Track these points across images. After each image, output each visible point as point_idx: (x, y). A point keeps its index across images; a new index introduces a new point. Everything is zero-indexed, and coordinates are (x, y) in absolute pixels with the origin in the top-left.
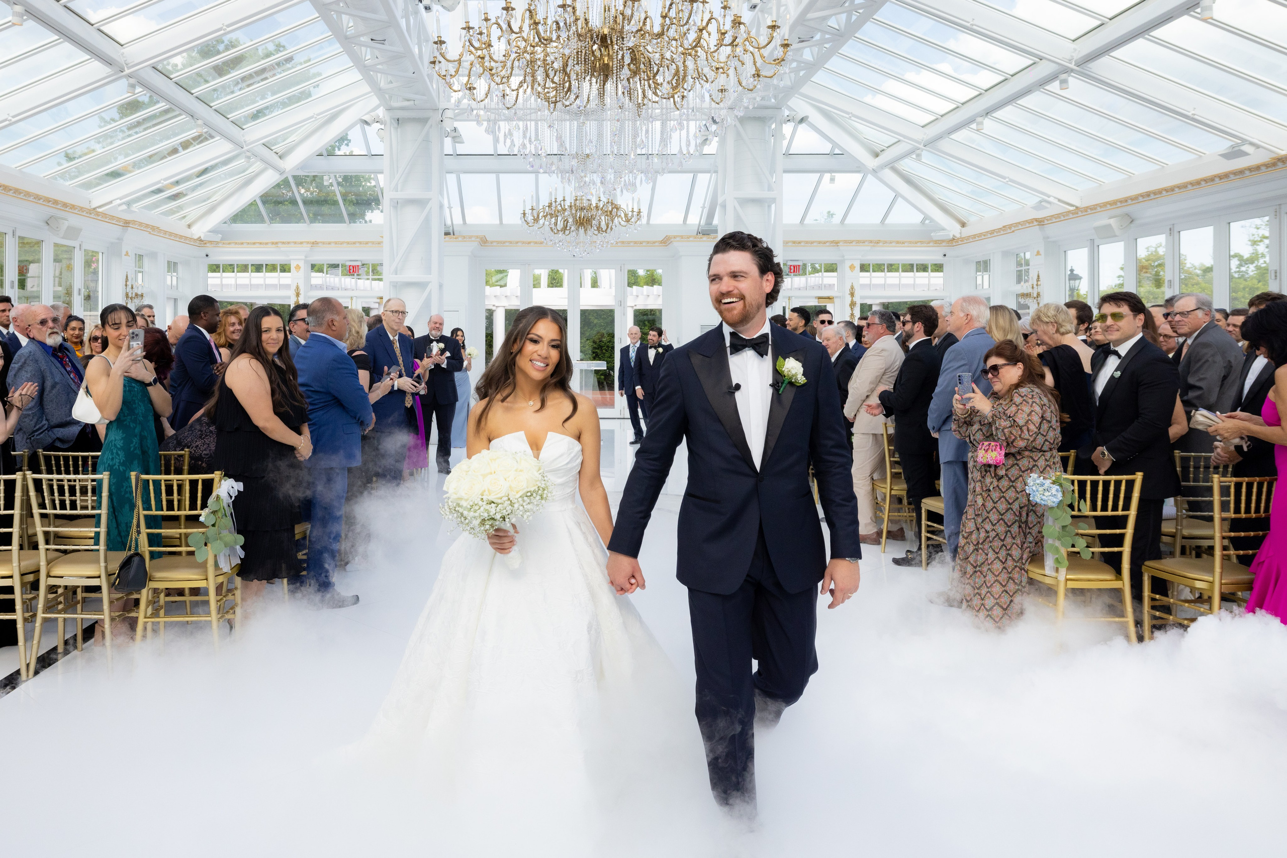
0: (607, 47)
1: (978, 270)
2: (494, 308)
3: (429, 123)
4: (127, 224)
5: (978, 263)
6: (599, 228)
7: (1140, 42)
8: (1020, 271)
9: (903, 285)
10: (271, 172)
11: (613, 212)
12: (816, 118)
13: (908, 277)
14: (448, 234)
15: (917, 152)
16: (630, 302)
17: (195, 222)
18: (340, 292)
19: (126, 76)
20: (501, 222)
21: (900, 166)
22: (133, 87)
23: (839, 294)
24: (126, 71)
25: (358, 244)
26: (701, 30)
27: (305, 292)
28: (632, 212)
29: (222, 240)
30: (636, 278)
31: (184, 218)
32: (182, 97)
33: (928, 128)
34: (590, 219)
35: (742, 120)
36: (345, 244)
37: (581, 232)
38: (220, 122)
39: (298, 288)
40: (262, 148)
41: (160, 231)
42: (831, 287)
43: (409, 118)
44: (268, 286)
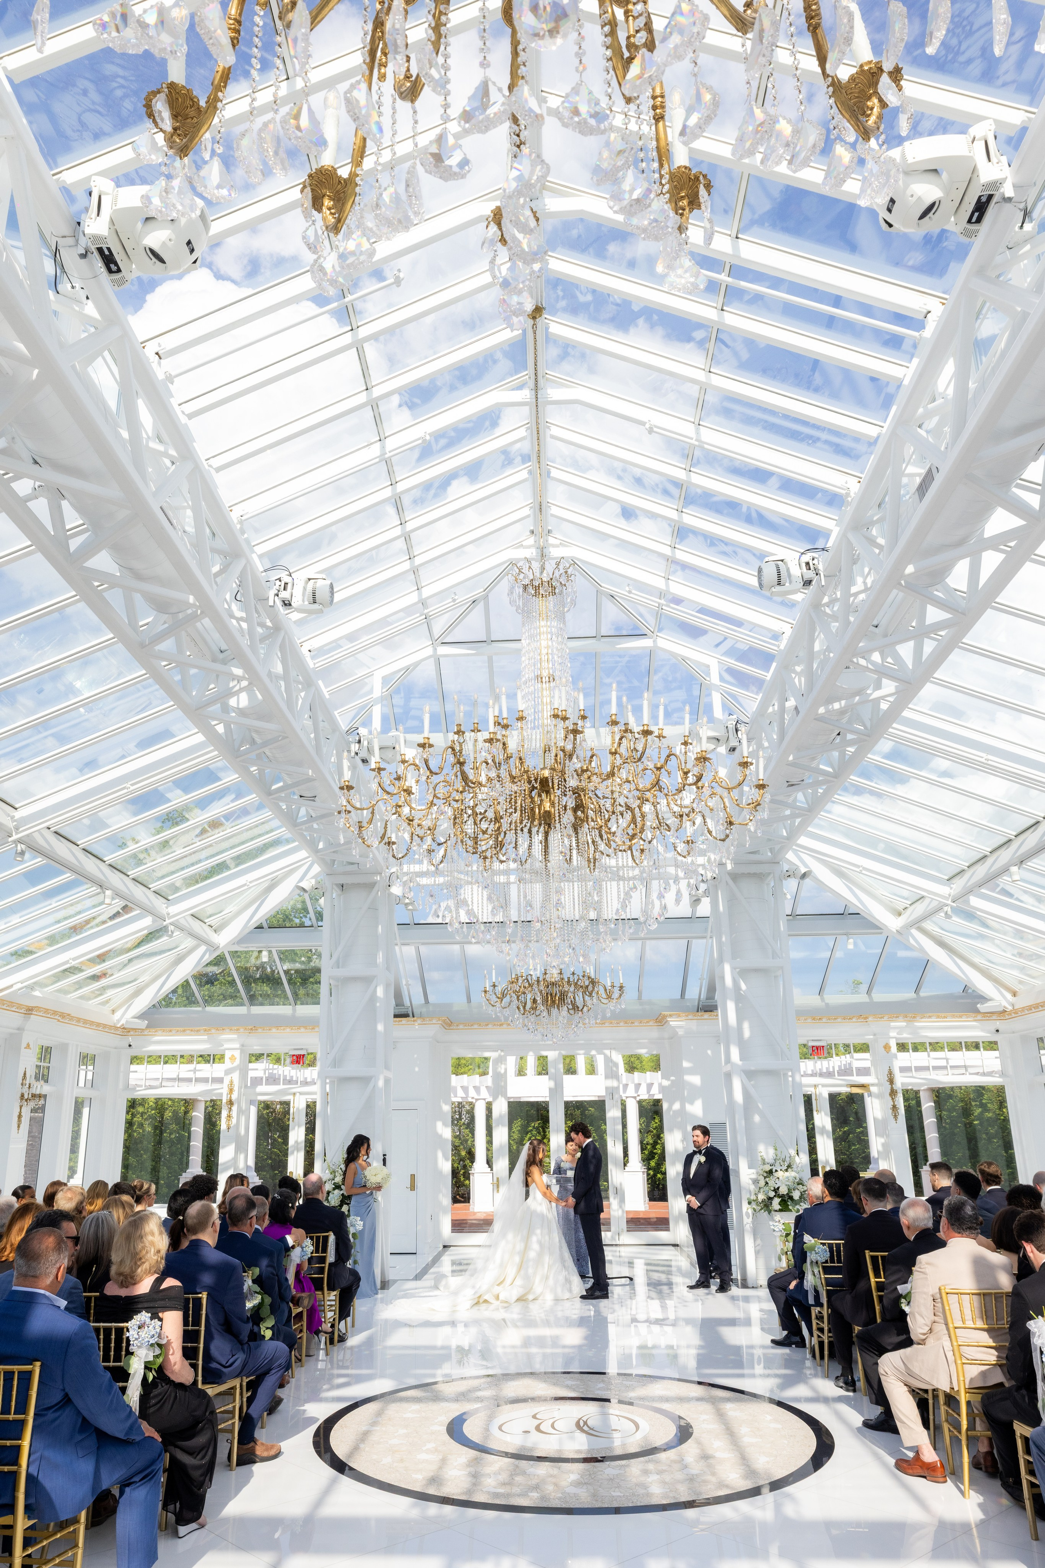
0: (548, 792)
2: (474, 1100)
3: (376, 888)
4: (29, 1011)
5: (1040, 1040)
6: (575, 1008)
9: (952, 1067)
10: (203, 948)
11: (590, 988)
12: (822, 873)
13: (957, 1058)
14: (406, 1016)
15: (946, 909)
16: (631, 1091)
17: (120, 1006)
18: (281, 1087)
19: (14, 842)
20: (469, 1000)
21: (928, 925)
22: (22, 853)
23: (876, 1081)
24: (15, 837)
25: (302, 1030)
26: (659, 769)
27: (240, 1088)
28: (613, 986)
29: (148, 1027)
30: (637, 1062)
31: (107, 1002)
32: (90, 865)
33: (954, 881)
34: (563, 996)
35: (735, 877)
36: (288, 1030)
37: (554, 1011)
38: (138, 892)
39: (231, 1082)
40: (191, 920)
41: (72, 1018)
42: (866, 1072)
43: (353, 884)
44: (198, 1080)
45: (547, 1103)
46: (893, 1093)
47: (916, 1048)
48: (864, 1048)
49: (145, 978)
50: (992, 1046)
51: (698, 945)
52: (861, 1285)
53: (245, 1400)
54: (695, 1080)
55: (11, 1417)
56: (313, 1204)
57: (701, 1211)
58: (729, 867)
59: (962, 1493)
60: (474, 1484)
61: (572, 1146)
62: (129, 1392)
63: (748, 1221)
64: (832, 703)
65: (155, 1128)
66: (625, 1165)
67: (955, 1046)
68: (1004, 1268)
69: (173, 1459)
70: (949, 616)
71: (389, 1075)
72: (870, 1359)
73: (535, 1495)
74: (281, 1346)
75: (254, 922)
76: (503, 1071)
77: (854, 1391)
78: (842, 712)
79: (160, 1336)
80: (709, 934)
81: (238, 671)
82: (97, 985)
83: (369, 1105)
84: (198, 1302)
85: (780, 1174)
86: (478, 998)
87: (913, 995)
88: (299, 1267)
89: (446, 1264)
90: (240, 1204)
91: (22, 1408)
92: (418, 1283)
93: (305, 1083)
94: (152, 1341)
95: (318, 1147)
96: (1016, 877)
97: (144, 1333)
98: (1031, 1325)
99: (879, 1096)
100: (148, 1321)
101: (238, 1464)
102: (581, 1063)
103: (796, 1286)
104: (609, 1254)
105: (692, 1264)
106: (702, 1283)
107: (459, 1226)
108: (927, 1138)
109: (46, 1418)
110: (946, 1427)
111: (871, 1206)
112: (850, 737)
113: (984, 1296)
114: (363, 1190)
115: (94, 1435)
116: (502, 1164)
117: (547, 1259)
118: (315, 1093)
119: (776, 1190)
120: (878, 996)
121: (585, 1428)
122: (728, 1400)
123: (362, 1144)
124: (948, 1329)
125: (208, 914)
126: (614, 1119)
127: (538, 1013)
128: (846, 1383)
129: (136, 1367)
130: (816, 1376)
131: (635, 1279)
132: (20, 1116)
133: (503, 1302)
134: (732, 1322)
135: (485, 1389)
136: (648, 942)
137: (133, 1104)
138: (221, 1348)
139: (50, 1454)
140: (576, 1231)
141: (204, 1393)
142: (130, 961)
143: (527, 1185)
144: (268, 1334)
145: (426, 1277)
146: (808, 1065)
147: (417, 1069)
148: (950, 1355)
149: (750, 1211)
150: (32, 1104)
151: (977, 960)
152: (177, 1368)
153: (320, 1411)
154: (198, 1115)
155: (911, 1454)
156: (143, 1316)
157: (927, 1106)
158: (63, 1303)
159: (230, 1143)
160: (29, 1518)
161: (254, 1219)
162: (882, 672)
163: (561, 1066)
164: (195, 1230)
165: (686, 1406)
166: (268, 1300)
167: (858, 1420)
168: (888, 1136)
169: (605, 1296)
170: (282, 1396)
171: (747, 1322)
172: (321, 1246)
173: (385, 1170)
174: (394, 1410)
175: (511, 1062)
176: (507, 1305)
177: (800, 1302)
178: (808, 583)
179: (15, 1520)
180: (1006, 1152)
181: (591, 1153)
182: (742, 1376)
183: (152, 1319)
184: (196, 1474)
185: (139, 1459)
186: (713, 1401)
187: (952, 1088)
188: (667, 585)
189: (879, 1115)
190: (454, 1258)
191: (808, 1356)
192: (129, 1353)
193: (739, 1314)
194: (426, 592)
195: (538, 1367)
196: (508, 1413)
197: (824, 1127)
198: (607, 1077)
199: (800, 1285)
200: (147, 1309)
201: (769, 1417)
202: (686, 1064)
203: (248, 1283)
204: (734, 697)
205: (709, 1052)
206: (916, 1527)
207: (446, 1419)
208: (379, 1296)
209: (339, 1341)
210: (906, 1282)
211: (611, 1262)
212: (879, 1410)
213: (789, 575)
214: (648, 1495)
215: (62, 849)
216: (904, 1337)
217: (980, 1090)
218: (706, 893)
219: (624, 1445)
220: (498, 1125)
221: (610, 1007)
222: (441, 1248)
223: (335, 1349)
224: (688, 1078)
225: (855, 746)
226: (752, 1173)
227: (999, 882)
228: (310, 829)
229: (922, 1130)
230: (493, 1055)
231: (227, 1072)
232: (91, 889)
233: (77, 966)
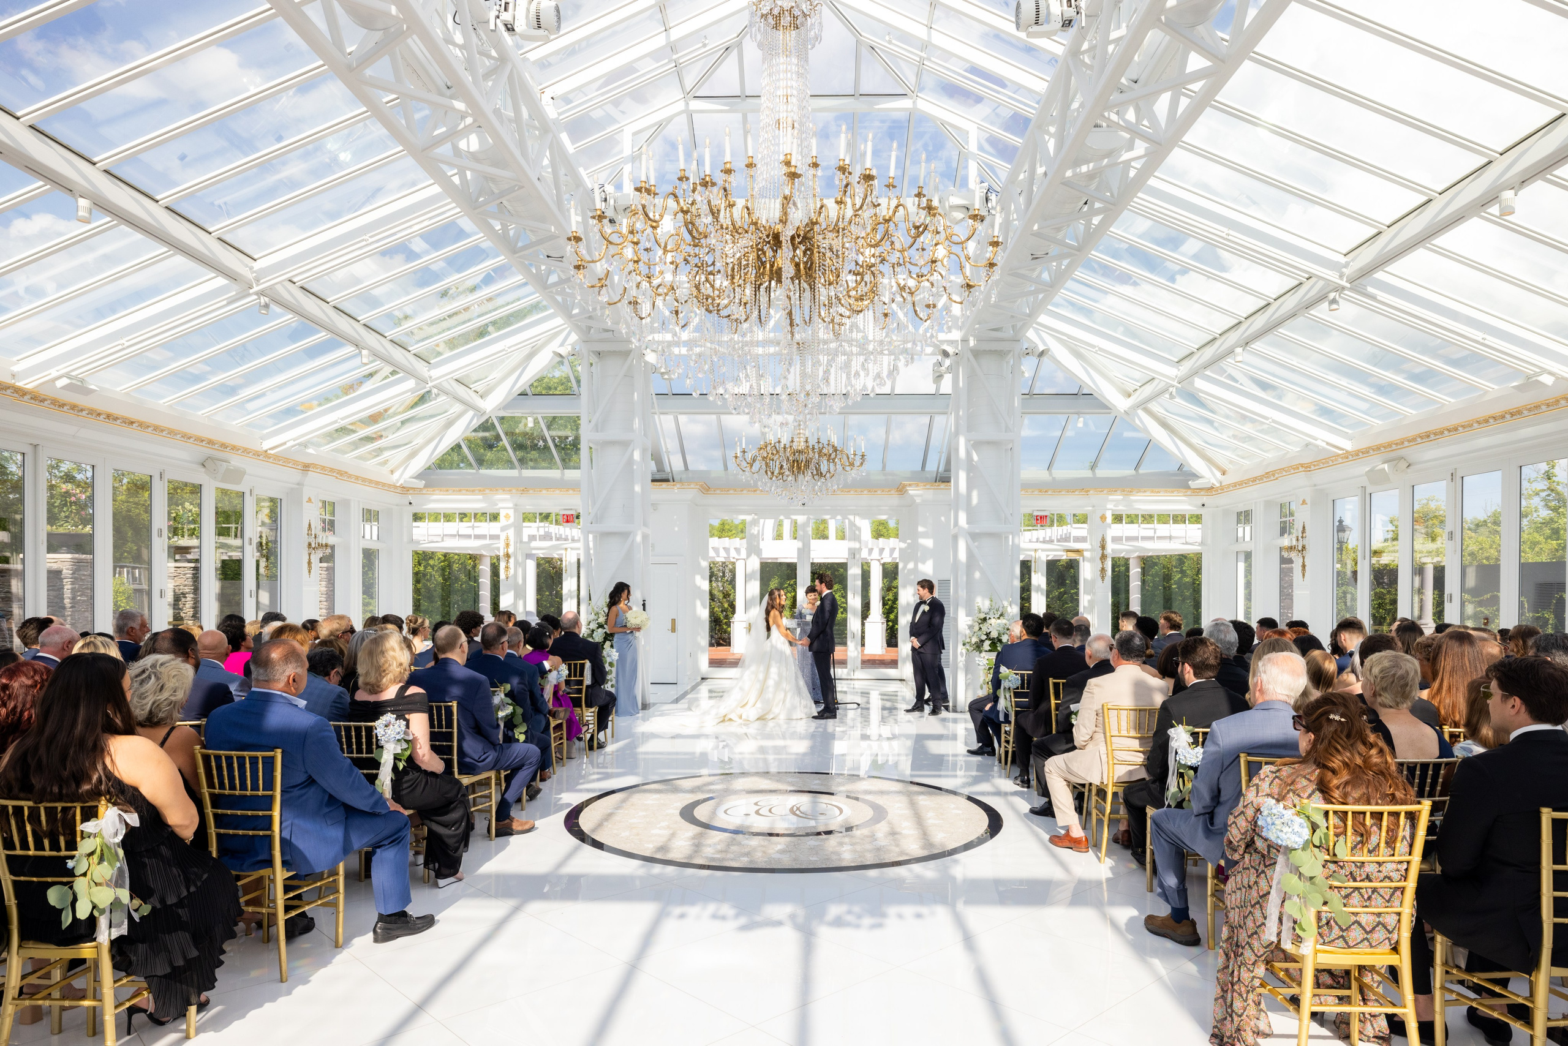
1: (1239, 521)
2: (735, 561)
3: (631, 356)
4: (306, 467)
5: (1239, 514)
6: (820, 474)
7: (1420, 253)
8: (1285, 522)
9: (1159, 537)
10: (471, 413)
11: (833, 456)
12: (1059, 352)
13: (1163, 529)
14: (665, 480)
15: (1171, 389)
16: (875, 555)
17: (397, 467)
18: (554, 542)
19: (257, 293)
20: (726, 468)
21: (1154, 406)
22: (267, 306)
23: (1090, 547)
24: (256, 289)
25: (571, 492)
26: (887, 221)
27: (516, 543)
28: (855, 455)
29: (426, 486)
30: (882, 530)
31: (385, 462)
32: (343, 324)
33: (1183, 363)
34: (808, 463)
35: (977, 353)
36: (557, 492)
37: (801, 476)
38: (399, 354)
39: (507, 539)
40: (455, 385)
41: (350, 476)
42: (1083, 539)
43: (609, 352)
44: (477, 537)
45: (797, 563)
46: (1103, 557)
47: (1132, 519)
48: (1082, 519)
49: (419, 441)
50: (1197, 519)
51: (939, 420)
52: (1043, 707)
54: (928, 543)
55: (260, 793)
57: (921, 650)
58: (972, 343)
59: (1099, 859)
60: (696, 852)
61: (812, 596)
62: (381, 777)
63: (961, 660)
64: (1080, 166)
65: (445, 578)
66: (865, 617)
67: (1164, 518)
68: (1161, 690)
69: (430, 830)
70: (1209, 64)
71: (647, 531)
72: (1039, 761)
73: (746, 859)
74: (534, 749)
75: (518, 389)
76: (756, 533)
77: (1028, 787)
78: (1090, 176)
79: (405, 733)
80: (949, 410)
81: (460, 105)
82: (371, 446)
83: (628, 557)
85: (993, 621)
86: (732, 466)
87: (1133, 472)
88: (557, 688)
89: (704, 689)
91: (269, 785)
92: (675, 706)
93: (573, 540)
94: (398, 737)
96: (1239, 358)
97: (390, 731)
98: (1171, 732)
99: (1091, 560)
100: (393, 721)
101: (497, 835)
102: (832, 529)
104: (840, 686)
106: (918, 707)
107: (715, 663)
110: (1094, 812)
111: (1060, 642)
112: (1097, 205)
114: (623, 630)
118: (581, 549)
119: (988, 634)
120: (1101, 473)
121: (797, 812)
122: (922, 793)
123: (623, 590)
125: (473, 379)
126: (855, 576)
127: (784, 477)
128: (1022, 782)
129: (387, 760)
130: (1000, 777)
131: (869, 705)
132: (309, 563)
134: (939, 737)
135: (716, 783)
136: (893, 416)
137: (418, 558)
138: (473, 747)
141: (458, 782)
142: (403, 423)
144: (522, 738)
145: (682, 701)
146: (1030, 535)
147: (676, 529)
148: (1104, 757)
149: (964, 651)
150: (320, 554)
151: (1195, 441)
152: (426, 758)
153: (573, 799)
154: (485, 568)
155: (1063, 832)
156: (389, 717)
157: (1135, 571)
158: (302, 703)
160: (288, 871)
161: (506, 645)
162: (1135, 132)
163: (813, 530)
165: (886, 797)
166: (520, 711)
167: (1025, 807)
168: (1094, 594)
169: (834, 717)
171: (954, 737)
172: (577, 671)
173: (644, 614)
174: (637, 798)
175: (769, 525)
176: (747, 723)
178: (1067, 23)
179: (274, 873)
182: (940, 776)
184: (451, 842)
185: (387, 828)
186: (909, 794)
187: (1158, 557)
188: (929, 35)
189: (1090, 577)
190: (710, 687)
191: (997, 763)
192: (380, 747)
193: (948, 732)
194: (675, 34)
196: (734, 801)
197: (1039, 586)
199: (994, 708)
200: (392, 712)
202: (921, 529)
204: (991, 168)
205: (943, 519)
206: (1059, 884)
207: (681, 805)
208: (640, 715)
210: (1078, 702)
212: (1045, 800)
213: (1049, 14)
214: (840, 860)
215: (310, 305)
216: (1070, 745)
217: (1182, 558)
218: (949, 369)
221: (853, 474)
222: (699, 679)
223: (595, 753)
224: (922, 541)
225: (1100, 217)
226: (969, 621)
227: (1223, 364)
228: (562, 293)
229: (1127, 591)
230: (748, 518)
231: (503, 529)
232: (349, 349)
233: (351, 427)
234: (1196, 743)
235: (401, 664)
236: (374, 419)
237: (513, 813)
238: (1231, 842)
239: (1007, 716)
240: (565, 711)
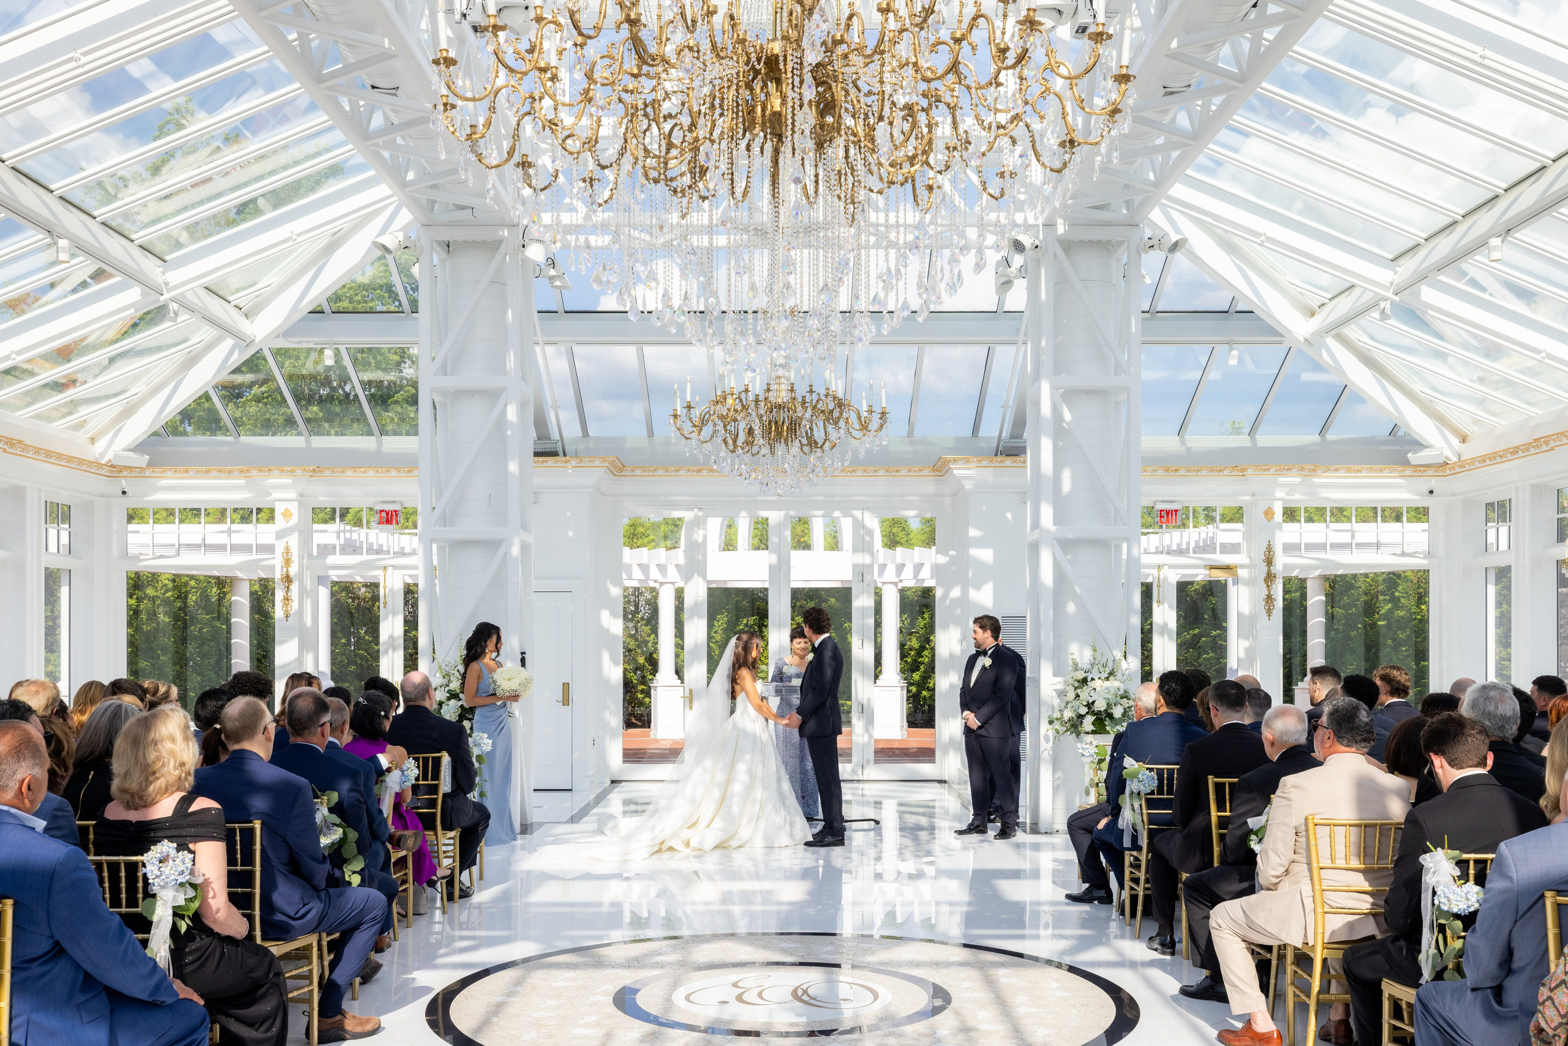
0: (778, 82)
1: (1489, 519)
2: (657, 585)
3: (502, 249)
5: (1489, 506)
6: (812, 443)
9: (1358, 545)
10: (229, 343)
11: (836, 414)
12: (1201, 244)
13: (1366, 532)
14: (553, 454)
15: (1383, 304)
16: (890, 574)
17: (102, 433)
18: (365, 557)
20: (651, 433)
21: (1352, 332)
23: (1247, 561)
25: (394, 473)
26: (958, 41)
27: (301, 558)
28: (871, 412)
29: (150, 464)
30: (901, 534)
31: (82, 424)
32: (24, 196)
33: (1401, 261)
34: (794, 426)
35: (1068, 246)
36: (371, 473)
37: (780, 449)
38: (113, 245)
39: (287, 551)
40: (204, 295)
41: (26, 448)
42: (1234, 548)
43: (466, 242)
44: (235, 548)
45: (766, 590)
46: (1270, 578)
47: (1316, 515)
48: (1236, 515)
49: (139, 388)
50: (1421, 514)
51: (1004, 356)
52: (1198, 822)
53: (326, 963)
54: (986, 555)
56: (416, 711)
57: (983, 732)
58: (1061, 229)
61: (800, 643)
62: (152, 944)
63: (1046, 747)
65: (176, 618)
66: (876, 677)
67: (1370, 514)
68: (1398, 793)
69: (224, 1031)
71: (529, 538)
74: (376, 895)
75: (308, 303)
76: (700, 539)
77: (1173, 954)
79: (192, 873)
80: (1021, 338)
82: (59, 398)
83: (498, 582)
84: (248, 834)
85: (1097, 684)
86: (665, 429)
87: (1316, 438)
88: (399, 797)
89: (615, 802)
90: (305, 706)
92: (575, 827)
93: (402, 553)
94: (181, 879)
95: (423, 641)
96: (1496, 255)
97: (167, 869)
98: (1426, 859)
99: (1250, 583)
100: (173, 852)
102: (818, 530)
103: (1107, 826)
104: (847, 792)
105: (964, 806)
107: (633, 756)
108: (1309, 644)
109: (29, 973)
110: (1290, 991)
111: (1222, 718)
113: (1366, 828)
114: (491, 700)
115: (104, 996)
116: (697, 671)
117: (758, 793)
118: (415, 567)
119: (1090, 705)
120: (1266, 439)
121: (805, 998)
122: (1002, 965)
123: (489, 636)
124: (1310, 870)
125: (232, 286)
126: (863, 609)
127: (755, 449)
128: (1163, 944)
129: (162, 916)
130: (1122, 937)
131: (883, 823)
133: (695, 849)
134: (1015, 874)
135: (667, 953)
136: (927, 348)
137: (137, 584)
138: (287, 896)
139: (39, 1017)
140: (802, 759)
141: (266, 951)
142: (112, 360)
143: (733, 696)
144: (356, 880)
145: (585, 819)
146: (1152, 541)
147: (570, 534)
148: (1308, 902)
149: (1051, 734)
151: (1417, 387)
152: (221, 915)
153: (436, 980)
154: (241, 601)
156: (166, 847)
157: (1316, 600)
159: (290, 637)
161: (328, 728)
163: (788, 534)
164: (237, 737)
165: (944, 972)
166: (353, 835)
168: (1255, 638)
169: (840, 842)
170: (380, 962)
171: (1035, 874)
172: (431, 770)
173: (524, 673)
174: (538, 978)
175: (714, 526)
176: (700, 854)
177: (1111, 845)
180: (1417, 664)
181: (828, 654)
182: (1022, 937)
183: (178, 850)
186: (981, 966)
187: (1355, 576)
189: (1246, 609)
190: (625, 796)
191: (1115, 914)
192: (150, 896)
193: (1026, 866)
195: (742, 929)
196: (698, 981)
197: (1165, 625)
198: (855, 550)
200: (171, 838)
201: (1055, 985)
202: (973, 533)
203: (322, 813)
205: (1009, 515)
207: (613, 988)
208: (519, 842)
209: (461, 897)
210: (1260, 814)
211: (849, 802)
212: (1205, 973)
217: (1393, 579)
218: (1023, 272)
219: (856, 1017)
220: (692, 617)
221: (864, 445)
222: (609, 783)
223: (456, 906)
224: (975, 552)
225: (1278, 29)
226: (1058, 683)
227: (1468, 266)
228: (391, 145)
229: (1304, 633)
230: (687, 515)
231: (280, 535)
232: (33, 237)
233: (25, 366)
234: (1464, 877)
235: (183, 764)
236: (64, 354)
237: (346, 1005)
238: (1541, 1030)
239: (1135, 838)
240: (416, 836)
